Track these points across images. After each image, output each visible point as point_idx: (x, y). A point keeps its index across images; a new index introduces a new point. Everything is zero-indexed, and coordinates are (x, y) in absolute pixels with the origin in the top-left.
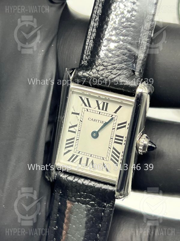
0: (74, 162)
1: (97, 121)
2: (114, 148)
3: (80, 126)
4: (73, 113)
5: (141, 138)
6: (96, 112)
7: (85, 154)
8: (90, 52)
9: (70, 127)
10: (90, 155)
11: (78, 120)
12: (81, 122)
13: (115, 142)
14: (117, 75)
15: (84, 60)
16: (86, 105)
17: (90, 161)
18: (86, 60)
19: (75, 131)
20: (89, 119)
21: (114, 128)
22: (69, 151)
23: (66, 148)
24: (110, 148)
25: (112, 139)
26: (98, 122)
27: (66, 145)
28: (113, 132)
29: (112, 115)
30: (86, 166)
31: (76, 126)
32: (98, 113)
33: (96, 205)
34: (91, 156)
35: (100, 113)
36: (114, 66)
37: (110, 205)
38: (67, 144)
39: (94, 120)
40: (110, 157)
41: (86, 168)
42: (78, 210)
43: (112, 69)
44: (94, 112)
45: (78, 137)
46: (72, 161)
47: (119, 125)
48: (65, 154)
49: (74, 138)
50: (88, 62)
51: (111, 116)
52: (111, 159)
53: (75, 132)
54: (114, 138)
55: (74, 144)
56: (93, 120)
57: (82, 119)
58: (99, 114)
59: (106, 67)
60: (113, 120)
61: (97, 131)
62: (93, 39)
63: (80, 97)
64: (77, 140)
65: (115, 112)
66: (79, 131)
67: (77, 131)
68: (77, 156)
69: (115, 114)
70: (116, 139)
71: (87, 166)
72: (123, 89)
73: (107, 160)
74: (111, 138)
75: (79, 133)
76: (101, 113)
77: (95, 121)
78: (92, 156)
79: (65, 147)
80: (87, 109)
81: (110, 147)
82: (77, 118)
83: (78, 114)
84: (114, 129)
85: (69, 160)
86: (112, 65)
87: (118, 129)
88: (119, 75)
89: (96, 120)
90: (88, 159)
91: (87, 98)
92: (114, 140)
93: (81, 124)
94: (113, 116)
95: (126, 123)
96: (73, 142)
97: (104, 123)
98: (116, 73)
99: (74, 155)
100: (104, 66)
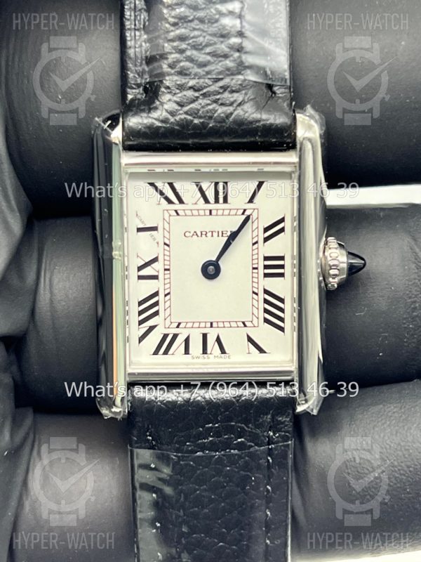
0: (171, 352)
1: (209, 234)
2: (266, 292)
3: (167, 258)
4: (139, 230)
5: (327, 249)
6: (202, 212)
7: (196, 325)
8: (144, 62)
9: (140, 269)
10: (209, 325)
11: (158, 243)
12: (166, 247)
13: (266, 275)
14: (235, 105)
15: (134, 86)
16: (170, 202)
17: (211, 341)
18: (139, 86)
19: (156, 274)
20: (187, 234)
21: (254, 241)
22: (151, 328)
23: (141, 323)
24: (257, 294)
25: (256, 268)
26: (212, 236)
27: (139, 315)
28: (256, 252)
29: (245, 210)
30: (205, 355)
31: (155, 260)
32: (208, 212)
33: (249, 444)
34: (211, 326)
35: (211, 211)
36: (221, 84)
37: (283, 433)
38: (140, 313)
39: (199, 234)
40: (262, 315)
41: (206, 361)
42: (207, 469)
43: (219, 93)
44: (195, 213)
45: (167, 286)
46: (166, 353)
47: (266, 230)
48: (141, 339)
49: (156, 294)
50: (146, 90)
51: (243, 214)
52: (266, 321)
53: (155, 277)
54: (261, 268)
55: (161, 307)
56: (197, 234)
57: (169, 240)
58: (211, 214)
59: (201, 92)
60: (250, 221)
61: (214, 259)
62: (142, 26)
63: (149, 183)
64: (166, 295)
65: (251, 201)
66: (166, 272)
67: (162, 272)
68: (175, 336)
69: (251, 205)
70: (266, 267)
71: (206, 353)
72: (260, 136)
73: (256, 325)
74: (254, 268)
75: (167, 276)
76: (214, 212)
77: (204, 236)
78: (215, 325)
79: (139, 321)
80: (176, 211)
81: (256, 291)
82: (154, 239)
83: (155, 229)
84: (256, 242)
85: (156, 353)
86: (216, 82)
87: (266, 240)
88: (240, 104)
89: (203, 233)
90: (205, 336)
91: (170, 181)
92: (261, 271)
93: (167, 253)
94: (247, 213)
95: (282, 220)
96: (157, 304)
97: (229, 234)
98: (232, 100)
99: (165, 336)
100: (196, 90)
